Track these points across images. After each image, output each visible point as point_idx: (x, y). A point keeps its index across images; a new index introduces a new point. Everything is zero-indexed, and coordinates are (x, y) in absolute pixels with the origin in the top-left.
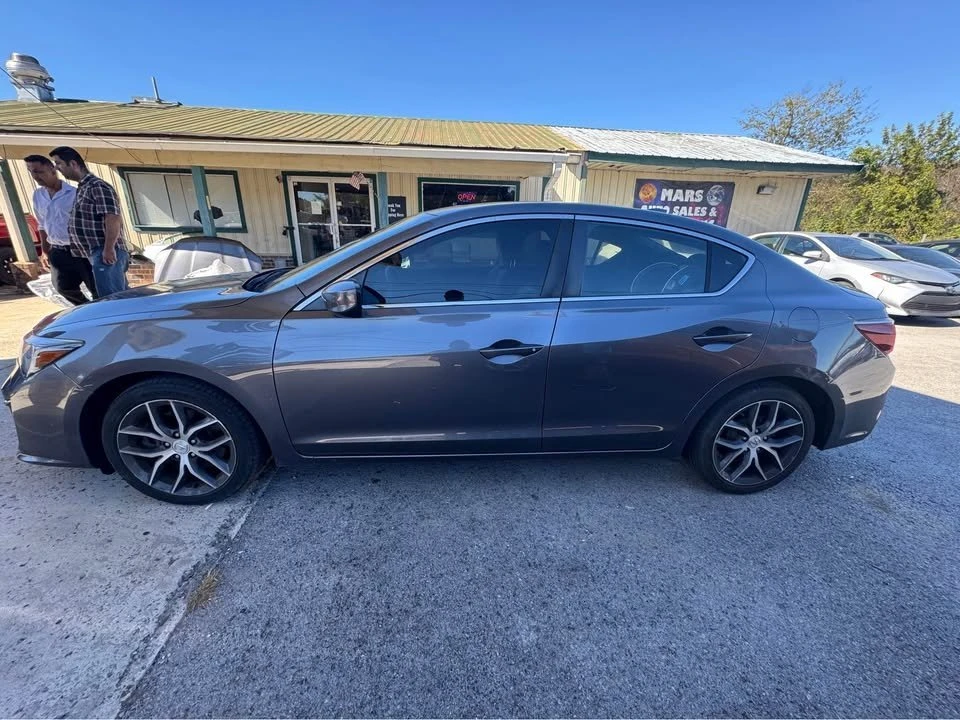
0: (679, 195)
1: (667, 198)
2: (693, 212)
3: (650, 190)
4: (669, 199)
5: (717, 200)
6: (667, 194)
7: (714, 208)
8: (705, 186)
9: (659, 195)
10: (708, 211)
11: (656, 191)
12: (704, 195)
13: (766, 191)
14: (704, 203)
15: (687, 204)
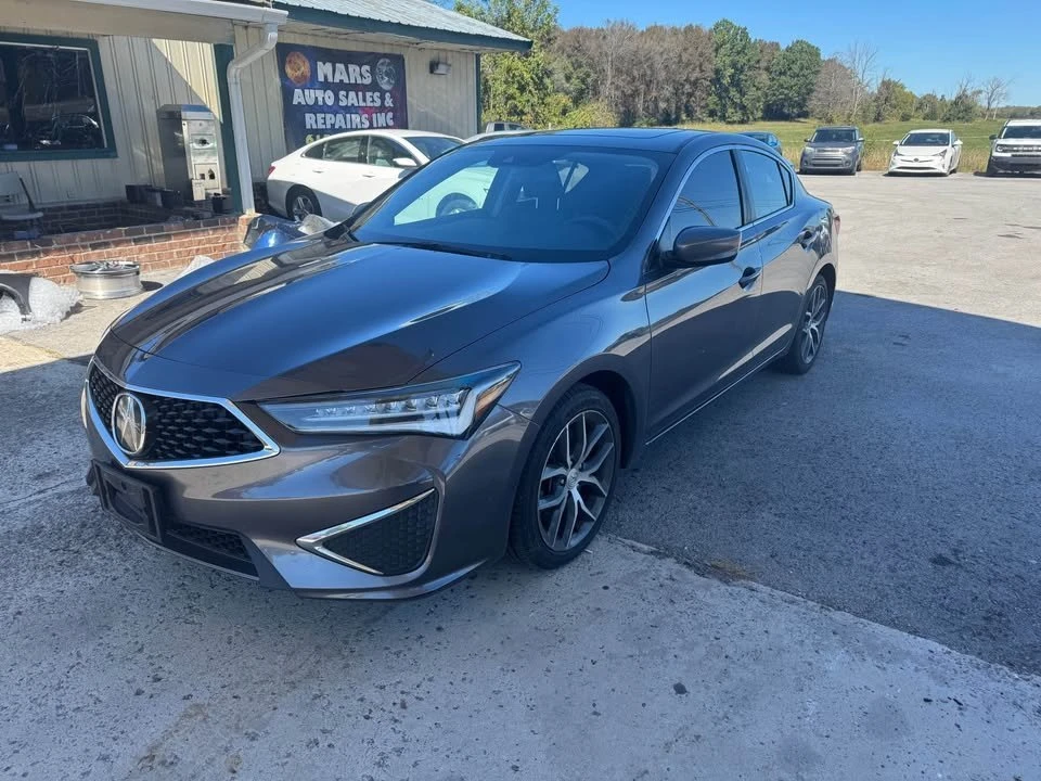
0: (340, 74)
1: (326, 77)
2: (364, 100)
3: (299, 62)
4: (330, 79)
5: (389, 81)
6: (324, 70)
7: (388, 94)
8: (370, 59)
9: (314, 71)
10: (382, 98)
11: (307, 64)
12: (372, 72)
13: (442, 69)
14: (374, 87)
15: (356, 87)
